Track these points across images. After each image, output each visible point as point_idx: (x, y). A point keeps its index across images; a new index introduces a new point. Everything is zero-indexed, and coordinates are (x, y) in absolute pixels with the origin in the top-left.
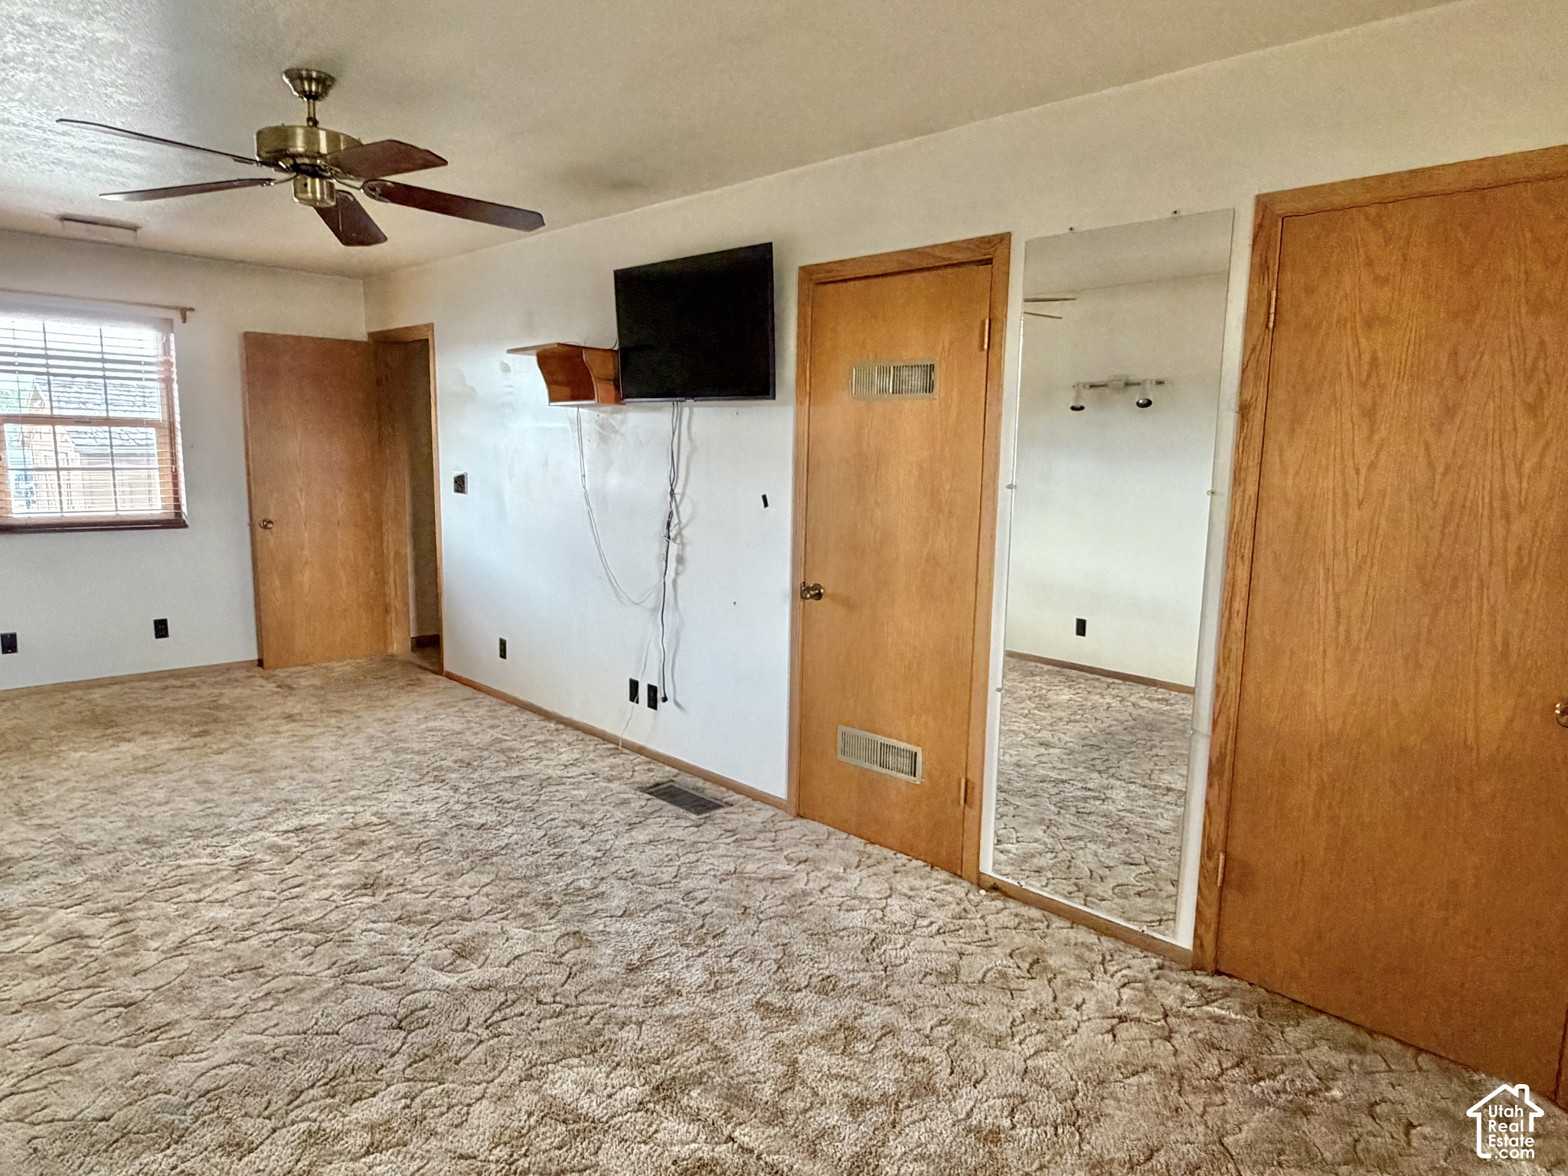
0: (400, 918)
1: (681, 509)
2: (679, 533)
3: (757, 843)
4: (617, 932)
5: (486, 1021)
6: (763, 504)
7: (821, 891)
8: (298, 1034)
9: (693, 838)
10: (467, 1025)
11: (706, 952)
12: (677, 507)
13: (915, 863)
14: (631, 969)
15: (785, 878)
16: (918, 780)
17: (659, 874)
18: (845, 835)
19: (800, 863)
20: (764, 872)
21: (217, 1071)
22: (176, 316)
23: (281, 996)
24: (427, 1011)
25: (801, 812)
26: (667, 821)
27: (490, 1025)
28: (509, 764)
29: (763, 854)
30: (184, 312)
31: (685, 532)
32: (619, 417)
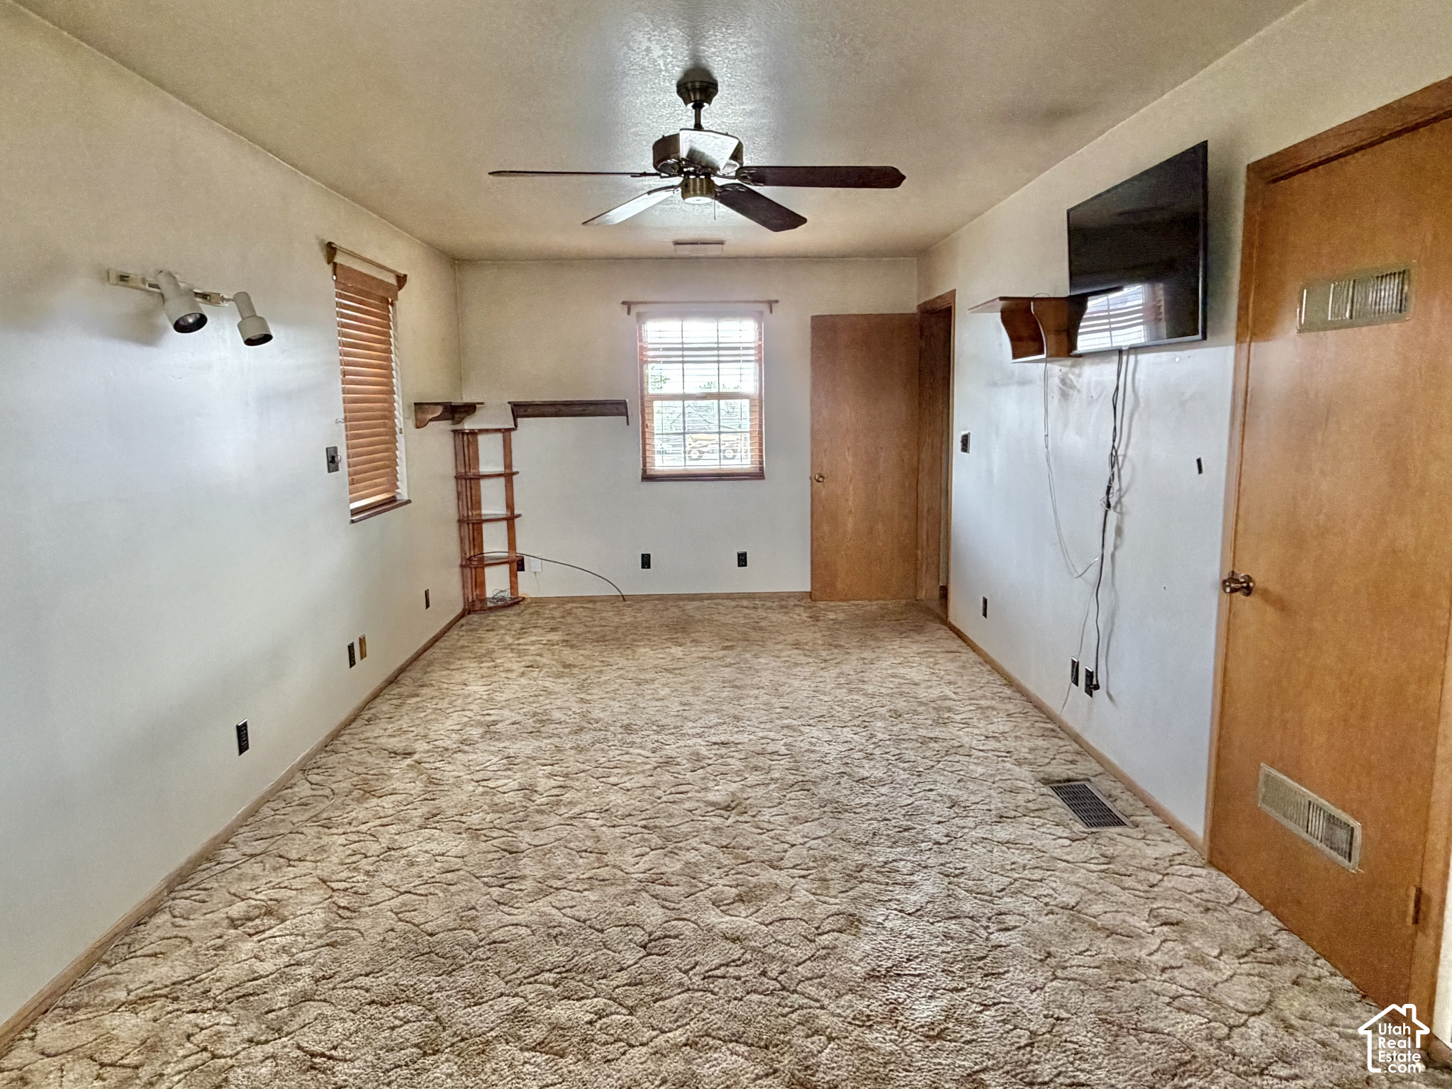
0: (726, 847)
1: (1122, 472)
2: (1119, 502)
3: (1129, 882)
4: (892, 929)
5: (707, 972)
6: (1197, 470)
7: (1164, 970)
8: (578, 921)
9: (1058, 853)
10: (691, 969)
11: (963, 989)
12: (1119, 470)
13: (1338, 981)
14: (872, 976)
15: (1130, 935)
16: (1352, 867)
17: (986, 882)
18: (1257, 907)
19: (1165, 924)
20: (1107, 920)
21: (511, 928)
22: (765, 308)
23: (597, 883)
24: (677, 941)
25: (1214, 860)
26: (1043, 825)
27: (709, 977)
28: (936, 723)
29: (1125, 896)
30: (771, 304)
31: (1124, 500)
32: (1077, 371)
